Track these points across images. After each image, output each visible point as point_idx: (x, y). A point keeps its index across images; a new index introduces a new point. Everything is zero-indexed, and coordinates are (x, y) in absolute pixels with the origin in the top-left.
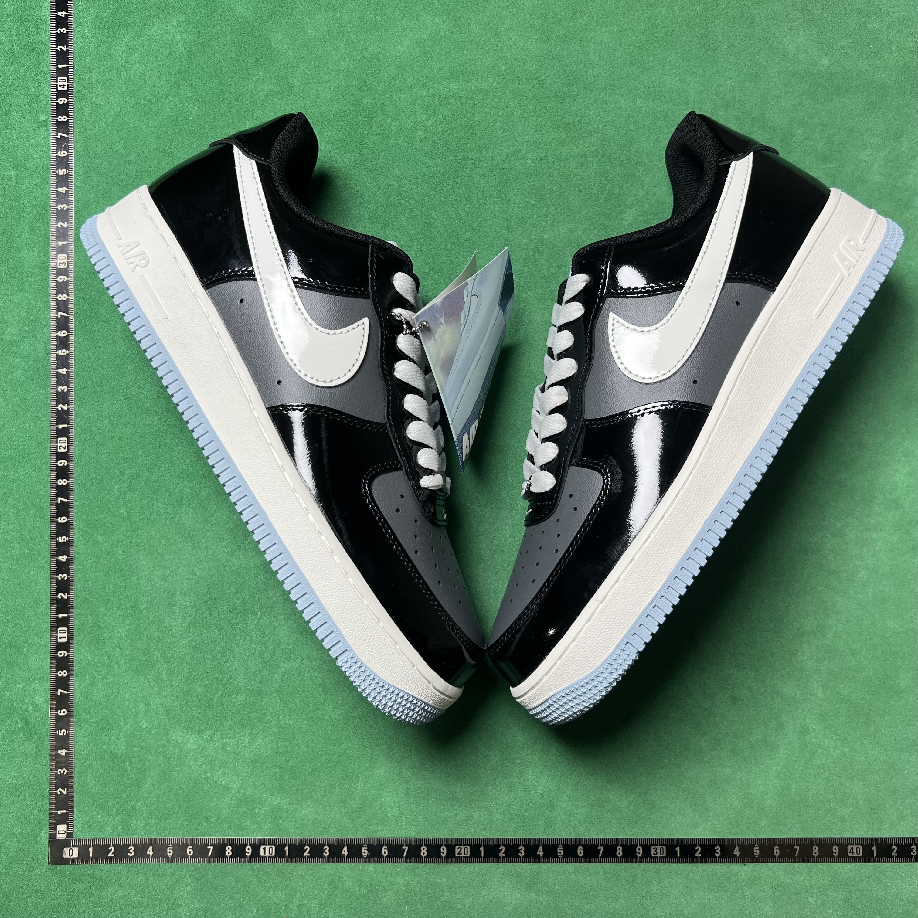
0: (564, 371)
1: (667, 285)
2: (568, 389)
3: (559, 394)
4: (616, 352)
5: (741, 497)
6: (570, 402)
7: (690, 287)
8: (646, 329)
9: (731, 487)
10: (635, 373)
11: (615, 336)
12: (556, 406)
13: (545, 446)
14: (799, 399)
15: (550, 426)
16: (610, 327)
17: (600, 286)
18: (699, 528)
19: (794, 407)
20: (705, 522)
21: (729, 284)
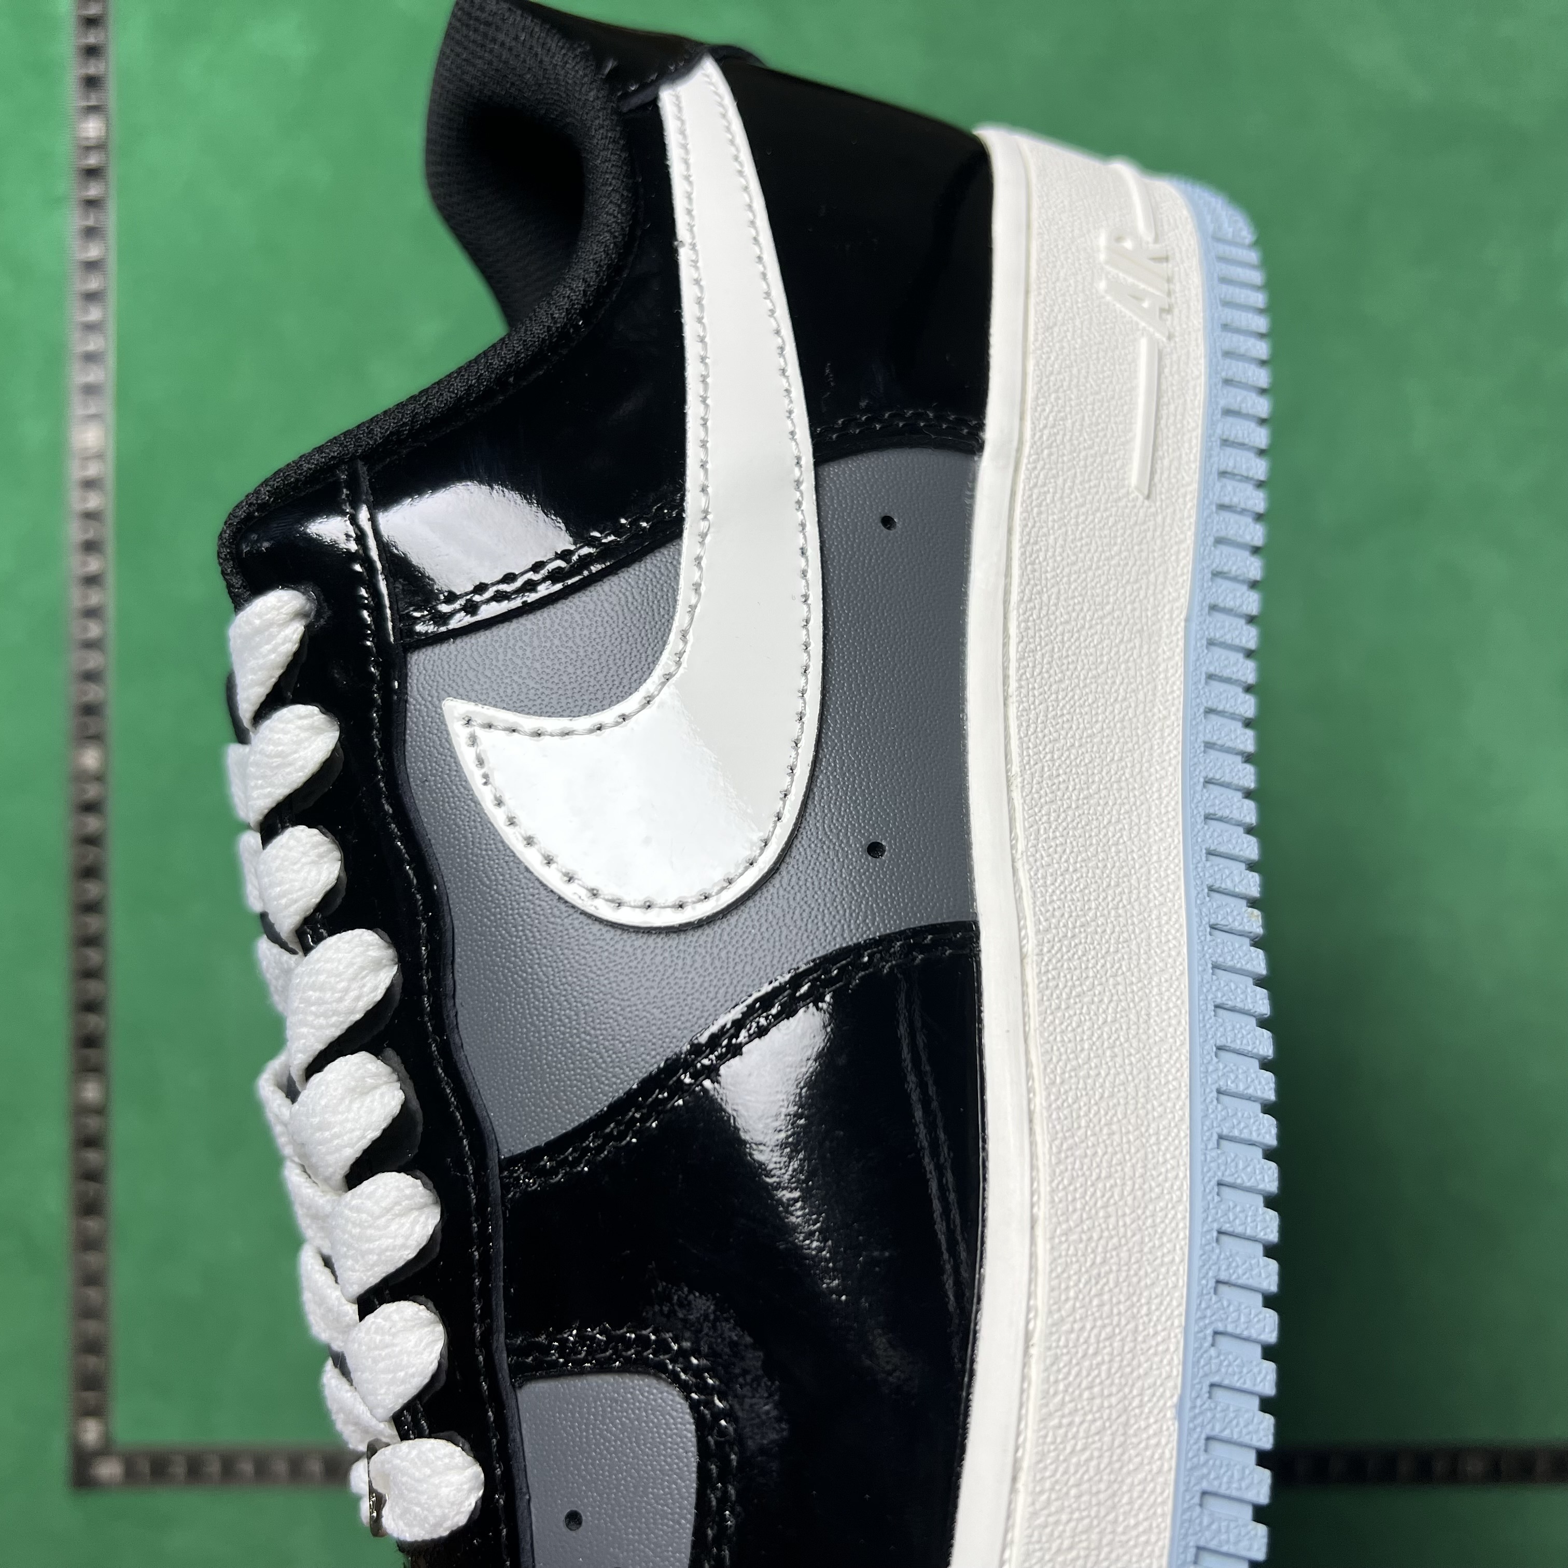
0: (346, 991)
1: (618, 530)
2: (390, 1052)
3: (362, 1091)
4: (529, 841)
5: (1249, 1239)
6: (415, 1104)
7: (706, 511)
8: (608, 716)
9: (1200, 1216)
10: (640, 898)
11: (496, 778)
12: (365, 1143)
13: (379, 1330)
14: (1227, 779)
15: (370, 1240)
16: (466, 756)
17: (365, 614)
18: (1170, 1451)
19: (1227, 813)
20: (1179, 1416)
21: (833, 470)
